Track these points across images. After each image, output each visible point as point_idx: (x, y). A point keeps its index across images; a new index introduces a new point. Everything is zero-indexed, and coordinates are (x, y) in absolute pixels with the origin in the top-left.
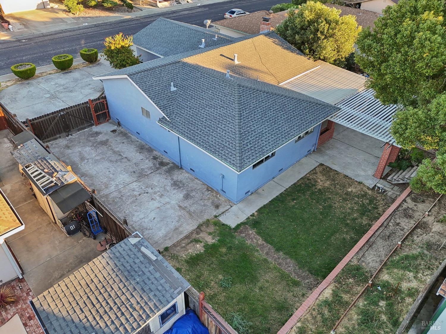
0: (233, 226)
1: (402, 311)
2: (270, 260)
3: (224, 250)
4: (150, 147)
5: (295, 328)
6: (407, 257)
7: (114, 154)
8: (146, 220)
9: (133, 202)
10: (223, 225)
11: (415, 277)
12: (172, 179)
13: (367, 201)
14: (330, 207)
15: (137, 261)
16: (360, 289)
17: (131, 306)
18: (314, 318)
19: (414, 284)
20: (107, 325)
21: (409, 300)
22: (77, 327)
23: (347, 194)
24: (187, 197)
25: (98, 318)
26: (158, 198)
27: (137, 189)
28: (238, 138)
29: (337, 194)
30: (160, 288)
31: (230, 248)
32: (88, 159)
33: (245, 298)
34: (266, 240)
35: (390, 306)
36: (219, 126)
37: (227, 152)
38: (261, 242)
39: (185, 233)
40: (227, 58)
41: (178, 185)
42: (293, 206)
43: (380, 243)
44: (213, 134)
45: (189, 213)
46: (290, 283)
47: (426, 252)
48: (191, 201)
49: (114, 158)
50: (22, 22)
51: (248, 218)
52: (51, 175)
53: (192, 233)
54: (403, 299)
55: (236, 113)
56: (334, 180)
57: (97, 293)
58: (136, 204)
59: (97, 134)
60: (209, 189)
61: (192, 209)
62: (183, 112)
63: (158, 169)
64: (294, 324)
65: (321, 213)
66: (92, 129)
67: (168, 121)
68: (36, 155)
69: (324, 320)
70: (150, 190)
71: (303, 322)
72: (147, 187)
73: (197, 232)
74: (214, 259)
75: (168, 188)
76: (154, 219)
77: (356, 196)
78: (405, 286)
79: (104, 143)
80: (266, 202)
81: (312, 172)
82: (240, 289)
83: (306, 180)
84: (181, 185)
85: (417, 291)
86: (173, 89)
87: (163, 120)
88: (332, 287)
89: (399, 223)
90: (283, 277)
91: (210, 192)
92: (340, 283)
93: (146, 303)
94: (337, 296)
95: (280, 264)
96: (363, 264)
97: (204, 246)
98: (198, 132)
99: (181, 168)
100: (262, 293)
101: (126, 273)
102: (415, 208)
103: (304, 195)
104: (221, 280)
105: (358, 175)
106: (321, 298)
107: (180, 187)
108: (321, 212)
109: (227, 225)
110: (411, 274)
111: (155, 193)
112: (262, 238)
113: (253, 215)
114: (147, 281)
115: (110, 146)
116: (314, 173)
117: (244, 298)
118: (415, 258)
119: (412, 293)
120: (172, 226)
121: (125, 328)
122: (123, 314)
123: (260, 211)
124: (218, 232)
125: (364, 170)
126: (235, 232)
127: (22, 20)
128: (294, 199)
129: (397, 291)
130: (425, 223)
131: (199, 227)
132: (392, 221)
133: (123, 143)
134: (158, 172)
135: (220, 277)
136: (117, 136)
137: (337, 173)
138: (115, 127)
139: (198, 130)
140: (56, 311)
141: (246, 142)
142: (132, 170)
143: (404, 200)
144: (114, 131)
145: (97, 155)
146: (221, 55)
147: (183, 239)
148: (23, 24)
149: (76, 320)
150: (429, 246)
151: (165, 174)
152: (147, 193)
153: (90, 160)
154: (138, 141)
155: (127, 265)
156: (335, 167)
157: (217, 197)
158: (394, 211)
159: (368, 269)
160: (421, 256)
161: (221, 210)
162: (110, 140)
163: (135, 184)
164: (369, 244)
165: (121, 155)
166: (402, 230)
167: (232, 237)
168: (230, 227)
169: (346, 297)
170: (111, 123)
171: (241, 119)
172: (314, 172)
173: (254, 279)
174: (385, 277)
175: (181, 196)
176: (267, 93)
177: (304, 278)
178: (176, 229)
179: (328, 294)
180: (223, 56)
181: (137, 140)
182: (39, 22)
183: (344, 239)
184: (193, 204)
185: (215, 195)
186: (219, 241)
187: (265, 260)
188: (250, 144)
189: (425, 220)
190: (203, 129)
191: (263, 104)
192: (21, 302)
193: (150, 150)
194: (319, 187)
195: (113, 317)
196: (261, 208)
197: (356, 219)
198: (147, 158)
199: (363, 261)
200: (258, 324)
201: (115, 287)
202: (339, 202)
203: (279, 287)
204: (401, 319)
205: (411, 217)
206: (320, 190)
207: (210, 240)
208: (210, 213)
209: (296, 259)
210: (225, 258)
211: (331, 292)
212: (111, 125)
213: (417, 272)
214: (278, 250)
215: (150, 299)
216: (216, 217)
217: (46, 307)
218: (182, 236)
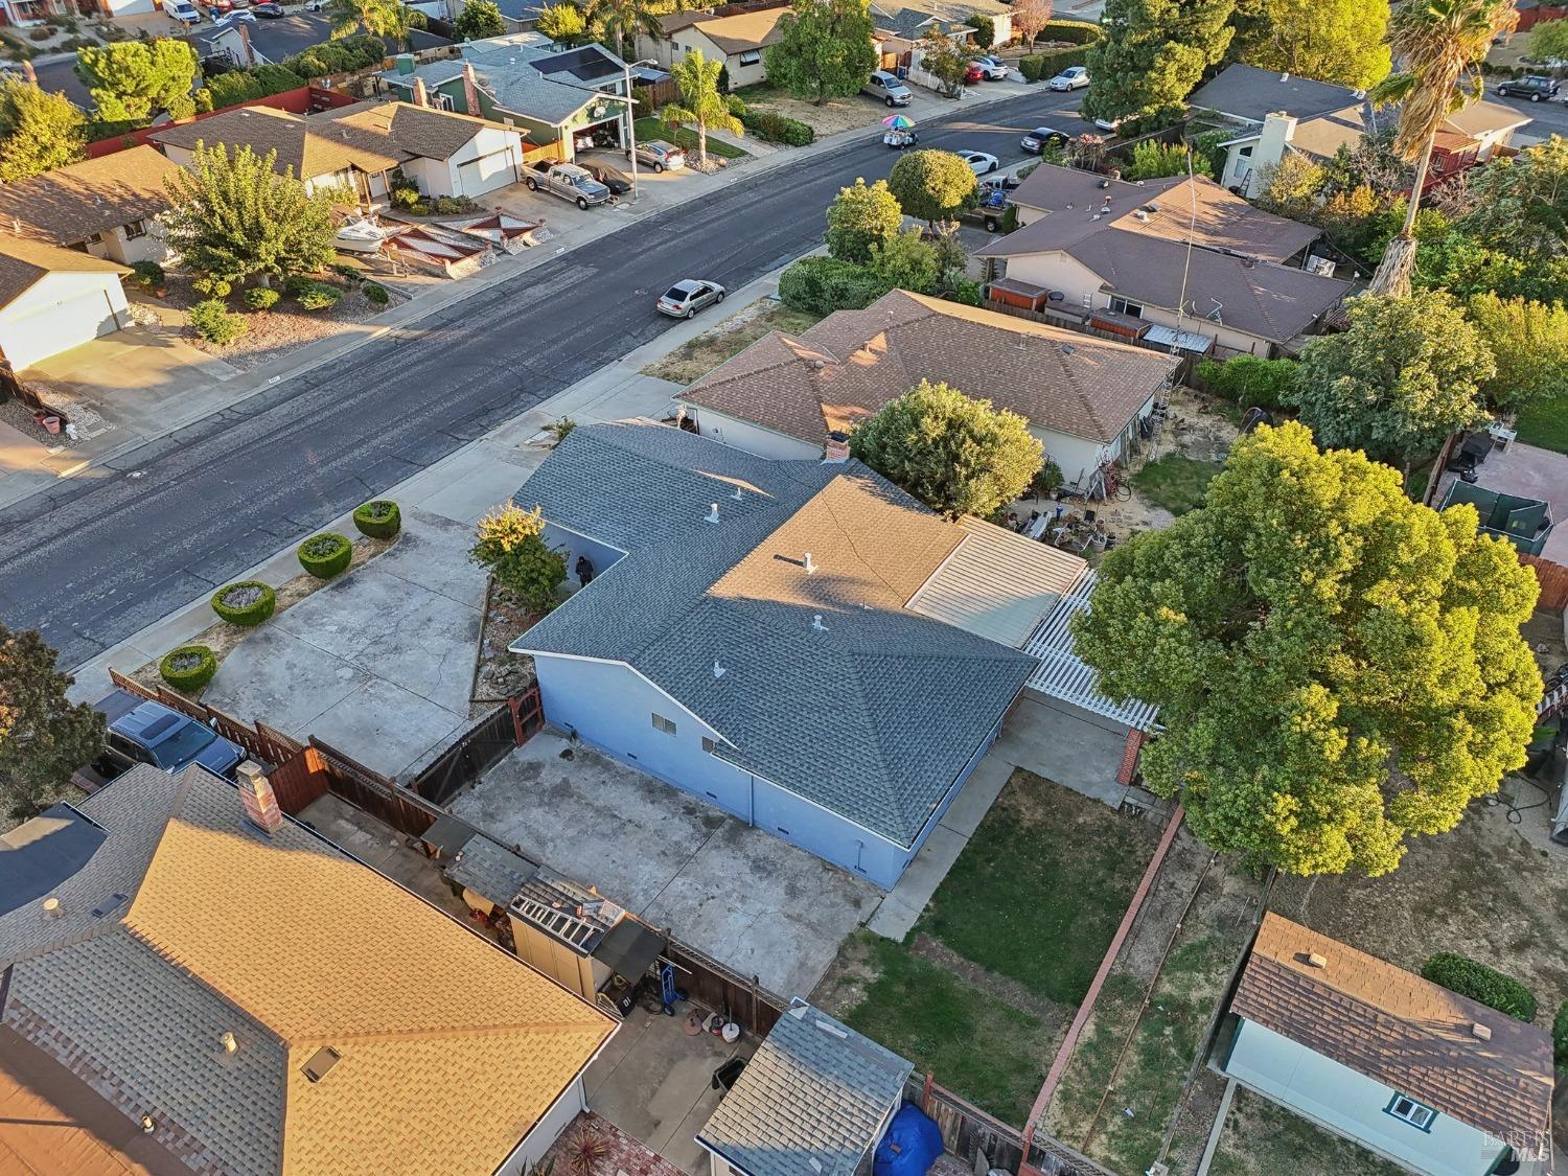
0: (900, 939)
1: (1195, 1036)
2: (981, 990)
3: (901, 989)
4: (667, 785)
5: (1056, 1094)
6: (1192, 948)
7: (599, 816)
8: (739, 957)
9: (696, 924)
10: (882, 939)
11: (1206, 980)
12: (747, 857)
13: (1116, 840)
14: (1055, 863)
15: (821, 1045)
16: (1134, 1014)
17: (845, 1110)
18: (1079, 1073)
19: (1207, 992)
20: (826, 1145)
21: (1202, 1018)
22: (786, 1156)
23: (1079, 829)
24: (793, 892)
25: (808, 1138)
26: (739, 905)
27: (689, 894)
28: (885, 778)
29: (1061, 833)
30: (873, 1078)
31: (910, 984)
32: (552, 840)
33: (964, 1063)
34: (966, 956)
35: (1178, 1032)
36: (842, 752)
37: (874, 809)
38: (956, 959)
39: (821, 970)
40: (790, 561)
41: (764, 869)
42: (993, 876)
43: (1150, 927)
44: (835, 771)
45: (809, 925)
46: (1024, 1023)
47: (1218, 934)
48: (804, 901)
49: (606, 826)
50: (85, 398)
51: (921, 917)
52: (573, 911)
53: (833, 967)
54: (1195, 1018)
55: (864, 720)
56: (1049, 803)
57: (785, 1103)
58: (704, 926)
59: (534, 768)
60: (829, 867)
61: (814, 918)
62: (757, 724)
63: (708, 836)
64: (1052, 1088)
65: (1044, 883)
66: (513, 757)
67: (735, 751)
68: (507, 871)
69: (1093, 1073)
70: (715, 891)
71: (1065, 1083)
72: (706, 885)
73: (841, 963)
74: (892, 1010)
75: (748, 878)
76: (753, 952)
77: (1094, 833)
78: (1195, 996)
79: (563, 791)
80: (941, 874)
81: (1006, 791)
82: (949, 1051)
83: (999, 811)
84: (770, 868)
85: (1212, 1001)
86: (719, 672)
87: (723, 749)
88: (1092, 1019)
89: (1173, 883)
90: (1012, 1015)
91: (831, 873)
92: (1103, 1009)
93: (864, 1103)
94: (1104, 1031)
95: (999, 994)
96: (1132, 970)
97: (865, 989)
98: (804, 769)
99: (754, 827)
100: (987, 1050)
101: (814, 1067)
102: (1194, 849)
103: (1006, 847)
104: (916, 1044)
105: (1090, 784)
106: (1080, 1041)
107: (770, 874)
108: (1043, 878)
109: (888, 939)
110: (1201, 976)
111: (728, 895)
112: (956, 950)
113: (927, 909)
114: (849, 1071)
115: (580, 797)
116: (1009, 793)
117: (962, 1065)
118: (1203, 947)
119: (1205, 1006)
120: (792, 960)
121: (852, 1142)
122: (839, 1125)
123: (935, 897)
124: (878, 956)
125: (1099, 770)
126: (907, 951)
127: (80, 389)
128: (989, 861)
129: (1185, 1007)
130: (1212, 879)
131: (841, 952)
132: (1162, 881)
133: (604, 782)
134: (709, 845)
135: (913, 1037)
136: (581, 767)
137: (1052, 785)
138: (564, 744)
139: (802, 765)
140: (743, 1142)
141: (901, 781)
142: (658, 849)
143: (1176, 835)
144: (567, 754)
145: (566, 826)
146: (776, 557)
147: (822, 983)
148: (93, 407)
149: (779, 1147)
150: (1222, 922)
151: (727, 846)
152: (713, 898)
153: (558, 841)
154: (633, 773)
155: (808, 1054)
156: (1045, 773)
157: (849, 883)
158: (1163, 861)
159: (1139, 978)
160: (1211, 940)
161: (867, 909)
162: (572, 780)
163: (679, 881)
164: (1135, 933)
165: (616, 816)
166: (1180, 896)
167: (907, 960)
168: (894, 942)
169: (1116, 1031)
170: (547, 732)
171: (878, 733)
172: (1007, 790)
173: (967, 1031)
174: (1166, 988)
175: (780, 891)
176: (905, 657)
177: (1044, 1011)
178: (802, 965)
179: (1089, 1030)
180: (781, 558)
181: (631, 769)
182: (134, 390)
183: (1091, 925)
184: (811, 905)
185: (842, 878)
186: (885, 973)
187: (975, 993)
188: (910, 784)
189: (1211, 873)
190: (812, 761)
191: (905, 687)
192: (613, 1150)
193: (670, 791)
194: (1026, 824)
195: (829, 1132)
196: (937, 891)
197: (1104, 881)
198: (674, 815)
199: (1131, 966)
200: (995, 1100)
201: (806, 1089)
202: (1068, 850)
203: (1009, 1035)
204: (1196, 1049)
205: (1190, 867)
206: (1029, 830)
207: (871, 975)
208: (849, 921)
209: (1023, 980)
210: (908, 1003)
211: (1093, 1027)
212: (552, 738)
213: (1209, 971)
214: (989, 969)
215: (867, 1097)
216: (862, 925)
217: (725, 1140)
218: (818, 977)
